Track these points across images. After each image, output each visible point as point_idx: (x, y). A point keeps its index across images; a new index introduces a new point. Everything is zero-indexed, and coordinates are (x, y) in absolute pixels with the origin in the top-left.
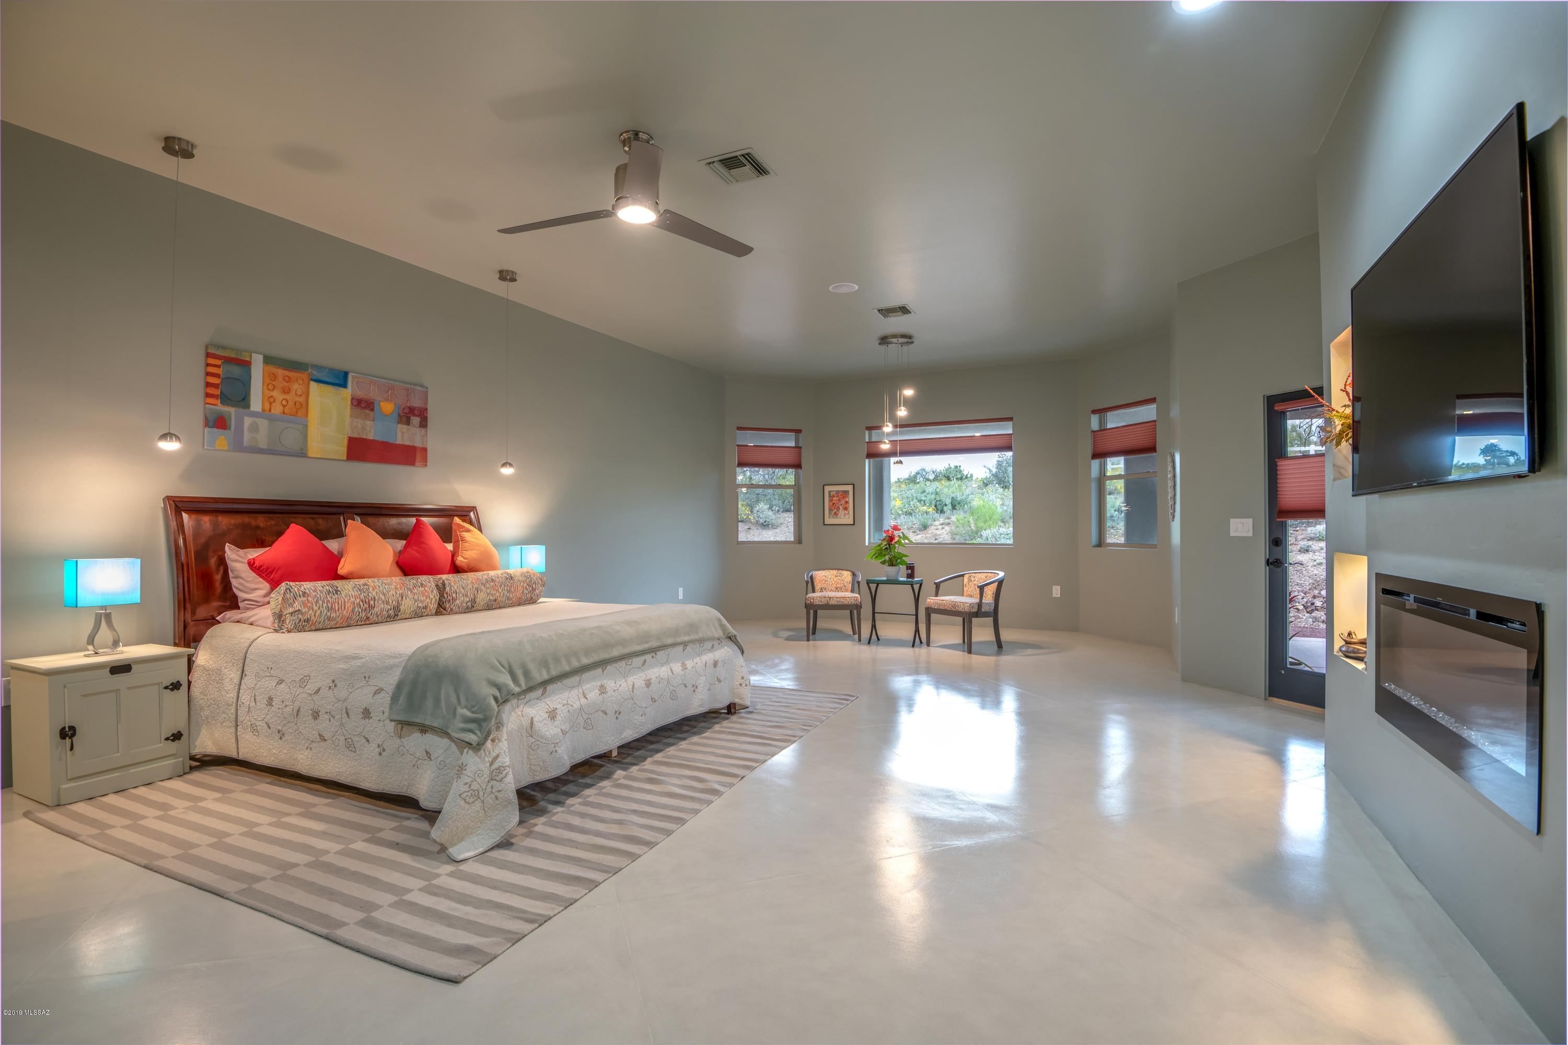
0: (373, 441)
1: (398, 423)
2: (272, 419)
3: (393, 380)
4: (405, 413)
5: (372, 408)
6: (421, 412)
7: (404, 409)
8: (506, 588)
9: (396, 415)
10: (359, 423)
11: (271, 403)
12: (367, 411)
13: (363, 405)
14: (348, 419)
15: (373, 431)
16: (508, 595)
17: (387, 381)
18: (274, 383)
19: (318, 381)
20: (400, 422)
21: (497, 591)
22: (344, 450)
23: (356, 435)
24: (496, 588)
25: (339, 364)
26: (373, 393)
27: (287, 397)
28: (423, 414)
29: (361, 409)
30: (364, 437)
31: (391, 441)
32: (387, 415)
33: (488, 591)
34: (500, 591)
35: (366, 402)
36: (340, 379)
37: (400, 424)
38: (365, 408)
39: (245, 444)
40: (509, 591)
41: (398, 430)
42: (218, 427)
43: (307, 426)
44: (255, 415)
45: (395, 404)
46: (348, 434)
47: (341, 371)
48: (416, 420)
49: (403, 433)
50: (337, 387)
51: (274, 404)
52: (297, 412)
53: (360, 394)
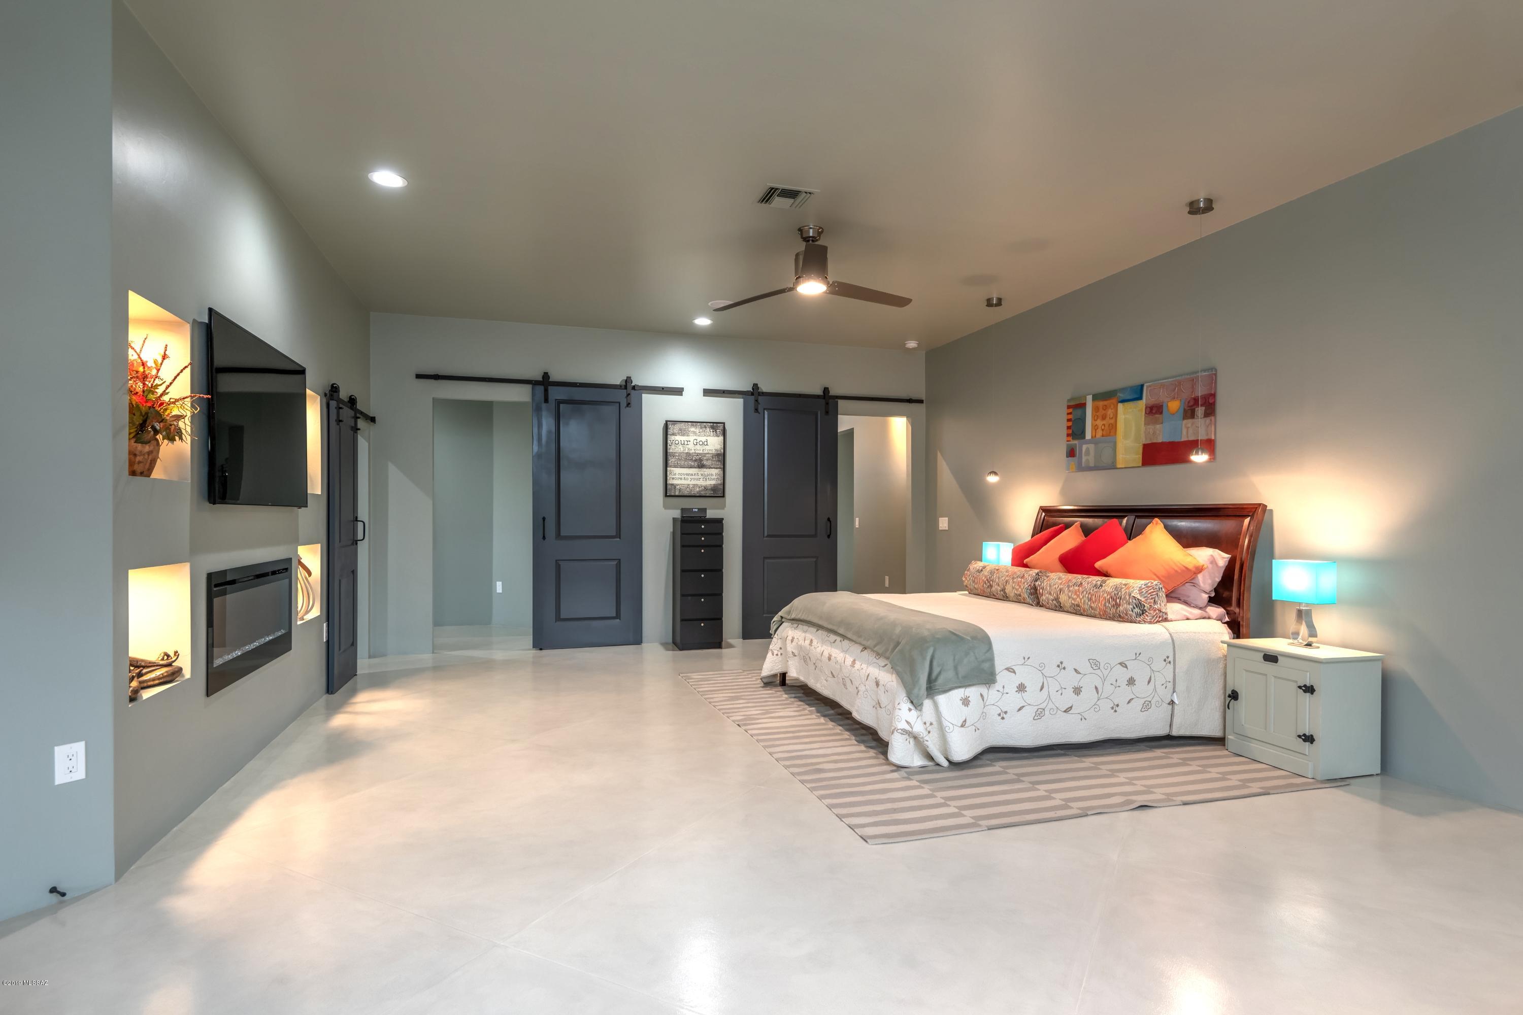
0: (1163, 443)
1: (1184, 419)
2: (1096, 443)
3: (1179, 376)
4: (1190, 407)
5: (1160, 411)
6: (1206, 400)
7: (1189, 402)
8: (1087, 595)
9: (1182, 411)
10: (1151, 428)
11: (1096, 430)
12: (1157, 416)
13: (1154, 411)
14: (1143, 427)
15: (1163, 433)
16: (1089, 603)
17: (1174, 379)
18: (1097, 414)
19: (1123, 401)
20: (1185, 417)
21: (1078, 596)
22: (1139, 457)
23: (1148, 442)
24: (1078, 593)
25: (1135, 381)
26: (1162, 396)
27: (1104, 422)
28: (1208, 401)
29: (1152, 416)
30: (1155, 441)
31: (1177, 440)
32: (1174, 414)
33: (1070, 594)
34: (1081, 597)
35: (1156, 407)
36: (1137, 393)
37: (1186, 419)
38: (1156, 413)
39: (1083, 465)
40: (1090, 600)
41: (1183, 426)
42: (1071, 457)
43: (1116, 442)
44: (1089, 442)
45: (1181, 401)
46: (1142, 442)
47: (1139, 385)
48: (1200, 411)
49: (1188, 428)
50: (1135, 401)
51: (1097, 431)
52: (1110, 432)
53: (1153, 401)
